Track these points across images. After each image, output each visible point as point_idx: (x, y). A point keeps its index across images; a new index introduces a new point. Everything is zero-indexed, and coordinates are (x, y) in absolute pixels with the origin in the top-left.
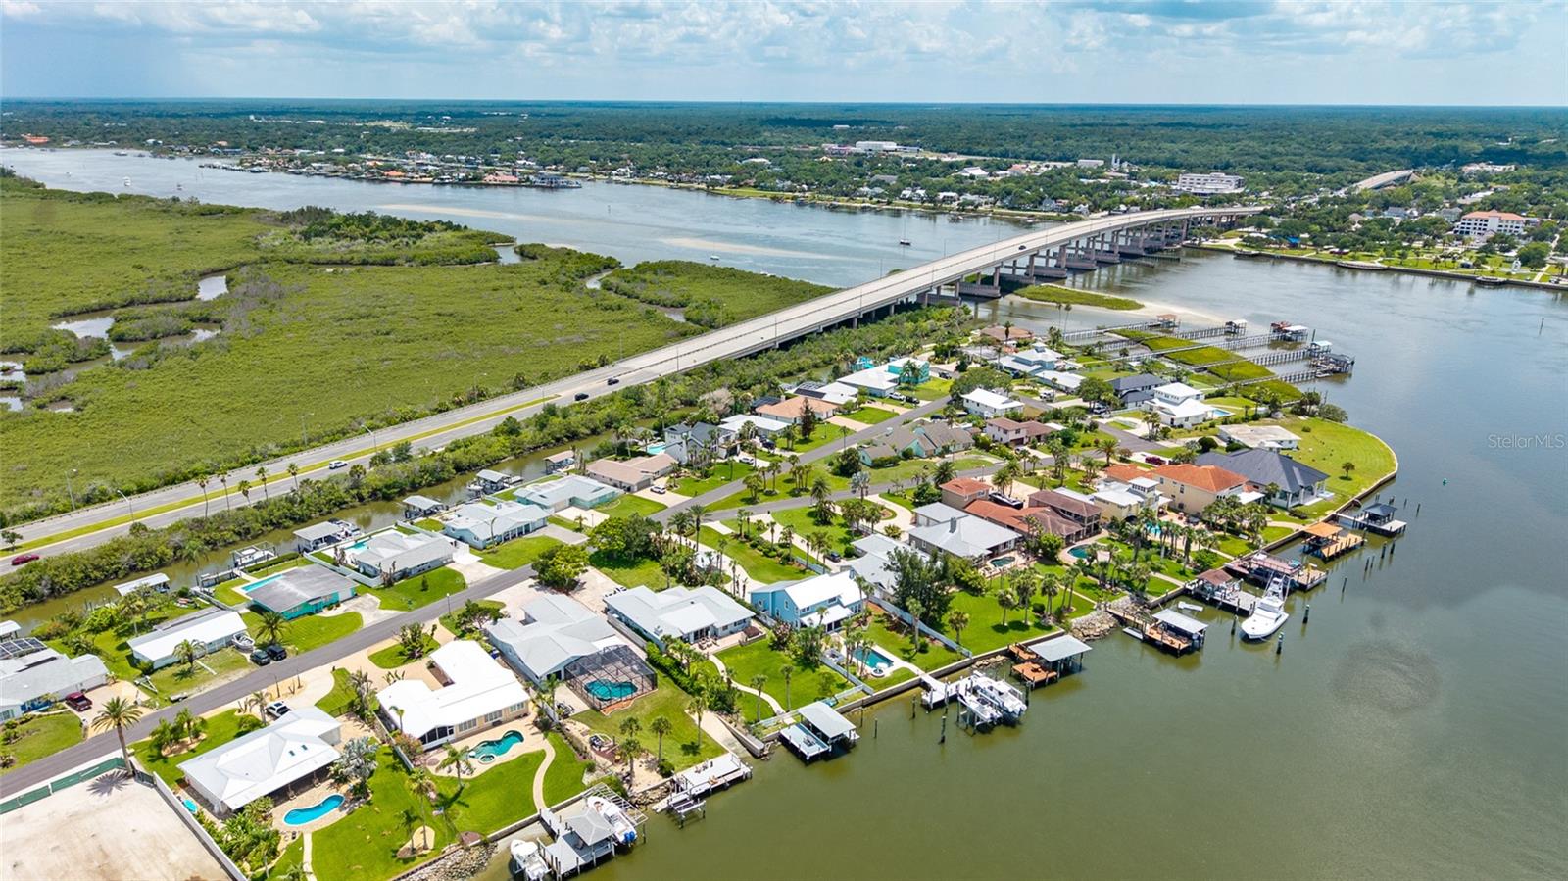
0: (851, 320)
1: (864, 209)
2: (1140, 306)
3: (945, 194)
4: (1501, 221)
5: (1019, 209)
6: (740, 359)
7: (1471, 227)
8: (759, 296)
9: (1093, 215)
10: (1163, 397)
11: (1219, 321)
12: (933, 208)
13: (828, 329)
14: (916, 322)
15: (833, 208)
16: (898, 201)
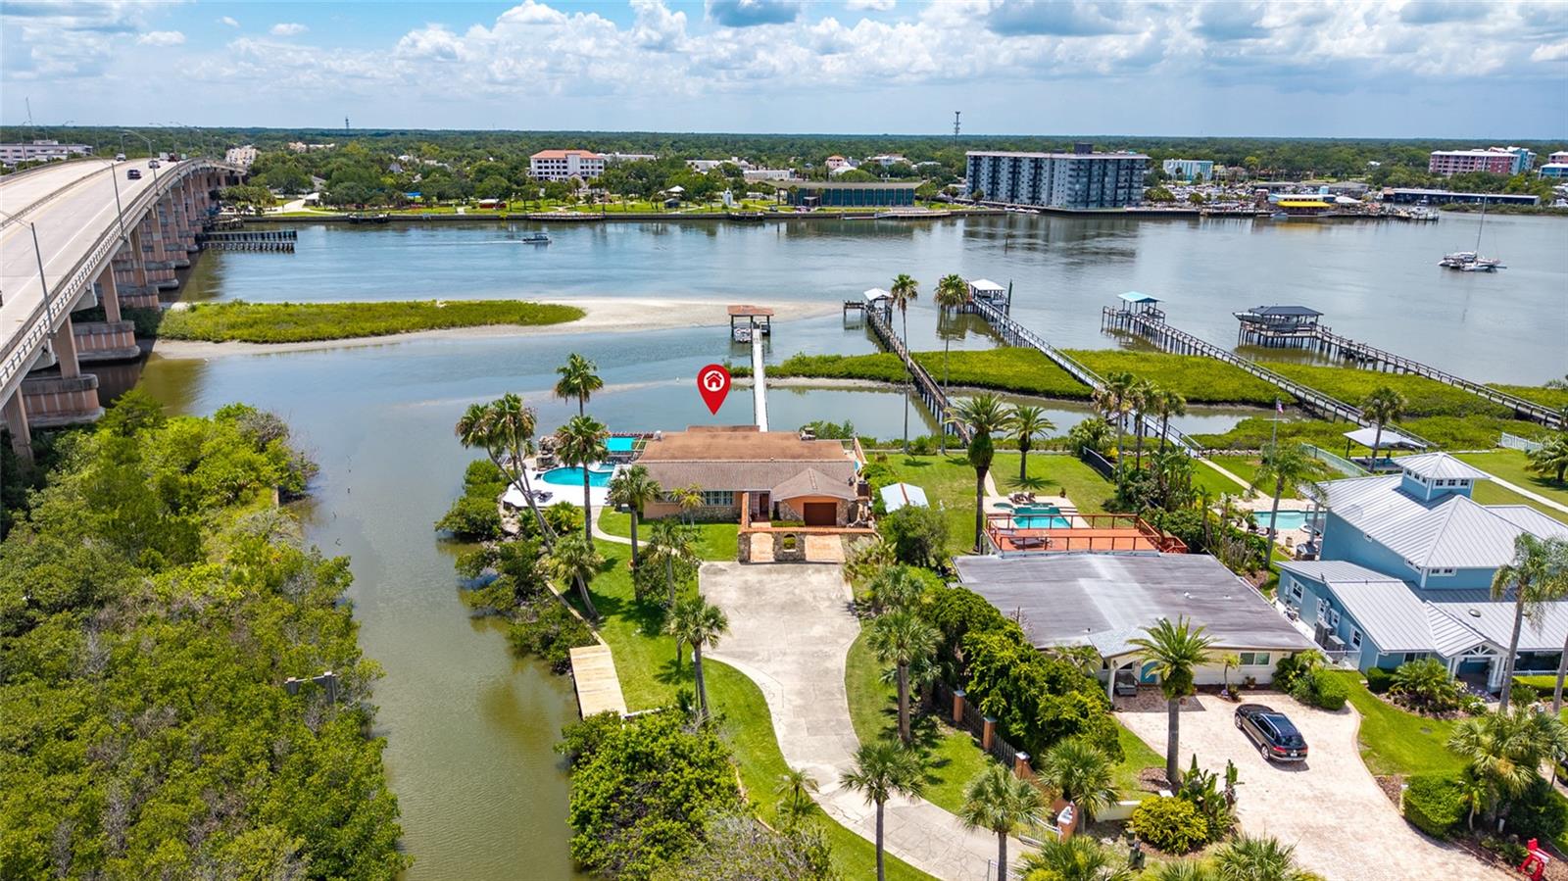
4: (581, 161)
7: (550, 170)
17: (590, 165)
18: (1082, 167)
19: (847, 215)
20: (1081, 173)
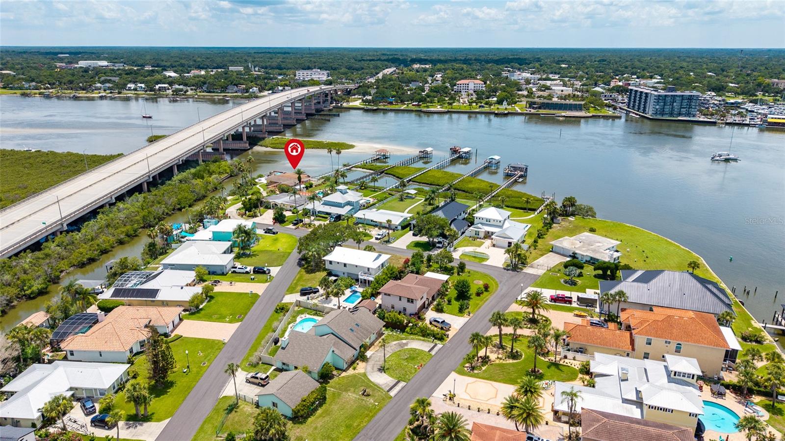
0: (140, 186)
1: (101, 98)
2: (352, 147)
3: (159, 85)
4: (475, 84)
5: (214, 92)
6: (16, 255)
7: (462, 88)
8: (26, 171)
9: (262, 94)
10: (484, 221)
11: (414, 151)
12: (154, 95)
13: (120, 198)
14: (203, 178)
15: (76, 98)
16: (125, 92)
17: (478, 86)
18: (661, 98)
19: (542, 114)
20: (660, 101)
